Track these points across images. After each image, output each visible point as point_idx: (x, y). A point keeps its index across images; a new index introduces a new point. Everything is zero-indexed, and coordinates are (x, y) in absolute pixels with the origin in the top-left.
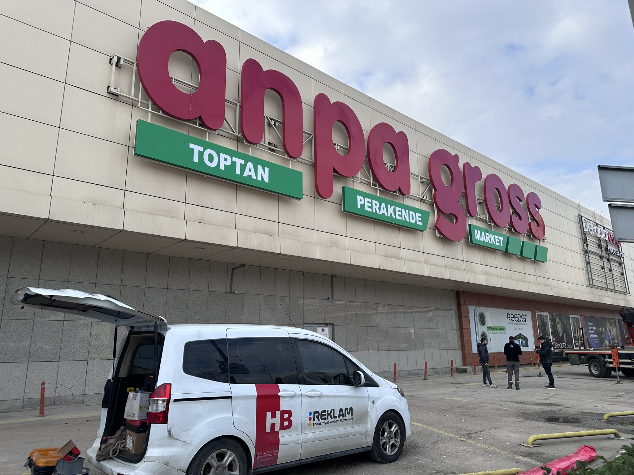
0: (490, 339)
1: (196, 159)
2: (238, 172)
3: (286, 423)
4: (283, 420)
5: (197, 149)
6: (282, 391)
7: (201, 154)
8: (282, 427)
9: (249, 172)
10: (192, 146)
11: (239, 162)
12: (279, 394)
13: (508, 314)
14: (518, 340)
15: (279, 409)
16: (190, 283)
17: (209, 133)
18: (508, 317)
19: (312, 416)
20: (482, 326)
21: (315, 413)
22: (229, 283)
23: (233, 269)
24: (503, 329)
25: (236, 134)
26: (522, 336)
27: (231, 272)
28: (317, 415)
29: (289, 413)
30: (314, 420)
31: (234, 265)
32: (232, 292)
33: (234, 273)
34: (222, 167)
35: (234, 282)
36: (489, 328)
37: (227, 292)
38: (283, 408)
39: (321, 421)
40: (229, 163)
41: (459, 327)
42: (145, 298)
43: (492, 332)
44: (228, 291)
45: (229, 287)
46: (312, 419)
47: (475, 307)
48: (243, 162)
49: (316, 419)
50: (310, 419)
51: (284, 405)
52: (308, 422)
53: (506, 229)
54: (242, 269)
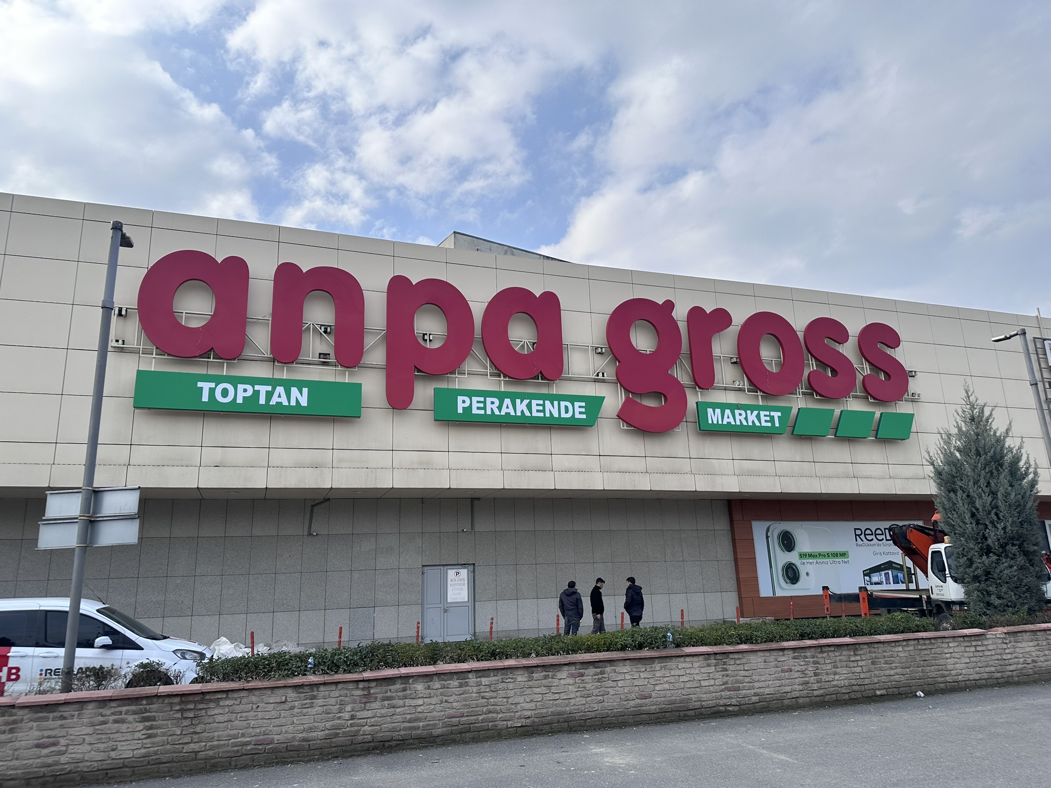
0: (807, 574)
1: (205, 398)
2: (262, 401)
3: (13, 677)
4: (9, 674)
5: (206, 386)
6: (13, 652)
7: (212, 391)
8: (9, 679)
9: (280, 397)
10: (200, 384)
11: (263, 389)
12: (8, 655)
13: (855, 529)
14: (883, 573)
15: (6, 666)
16: (253, 528)
17: (227, 363)
18: (856, 535)
19: (44, 672)
20: (786, 552)
21: (47, 670)
22: (307, 524)
23: (313, 506)
24: (843, 555)
25: (266, 355)
26: (894, 565)
27: (310, 509)
28: (49, 671)
29: (18, 669)
30: (46, 675)
31: (314, 501)
32: (310, 534)
33: (314, 510)
34: (240, 400)
35: (314, 521)
36: (803, 555)
37: (304, 534)
38: (10, 665)
39: (54, 677)
40: (249, 393)
41: (733, 557)
42: (198, 549)
43: (811, 561)
44: (306, 533)
45: (306, 529)
46: (44, 675)
47: (767, 524)
48: (269, 388)
49: (48, 675)
50: (41, 674)
51: (12, 663)
52: (39, 677)
53: (798, 396)
54: (327, 504)
